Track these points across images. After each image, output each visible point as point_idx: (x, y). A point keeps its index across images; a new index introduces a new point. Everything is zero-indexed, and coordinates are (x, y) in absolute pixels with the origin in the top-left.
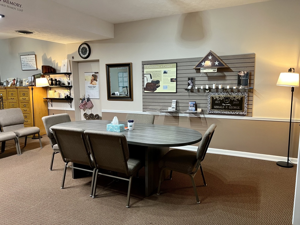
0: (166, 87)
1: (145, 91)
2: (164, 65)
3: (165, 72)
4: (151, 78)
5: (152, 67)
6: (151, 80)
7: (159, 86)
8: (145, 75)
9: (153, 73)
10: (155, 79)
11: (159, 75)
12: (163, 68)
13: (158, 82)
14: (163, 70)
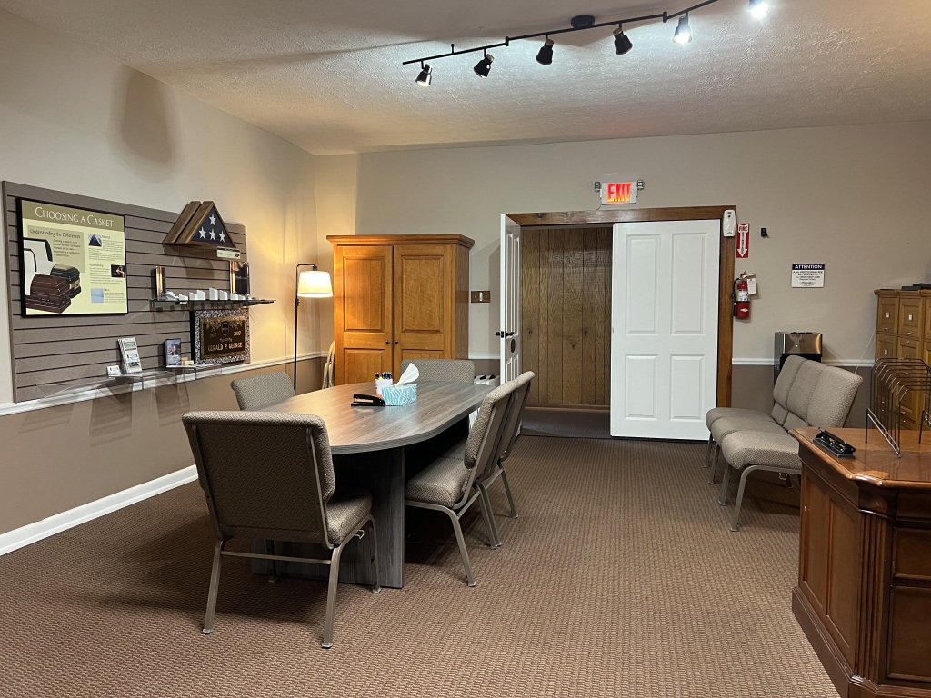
0: (98, 296)
1: (29, 312)
2: (91, 215)
3: (94, 242)
4: (50, 259)
5: (52, 215)
6: (51, 265)
7: (79, 290)
8: (26, 244)
9: (57, 238)
10: (63, 262)
11: (77, 250)
12: (87, 225)
13: (73, 274)
14: (88, 232)
